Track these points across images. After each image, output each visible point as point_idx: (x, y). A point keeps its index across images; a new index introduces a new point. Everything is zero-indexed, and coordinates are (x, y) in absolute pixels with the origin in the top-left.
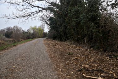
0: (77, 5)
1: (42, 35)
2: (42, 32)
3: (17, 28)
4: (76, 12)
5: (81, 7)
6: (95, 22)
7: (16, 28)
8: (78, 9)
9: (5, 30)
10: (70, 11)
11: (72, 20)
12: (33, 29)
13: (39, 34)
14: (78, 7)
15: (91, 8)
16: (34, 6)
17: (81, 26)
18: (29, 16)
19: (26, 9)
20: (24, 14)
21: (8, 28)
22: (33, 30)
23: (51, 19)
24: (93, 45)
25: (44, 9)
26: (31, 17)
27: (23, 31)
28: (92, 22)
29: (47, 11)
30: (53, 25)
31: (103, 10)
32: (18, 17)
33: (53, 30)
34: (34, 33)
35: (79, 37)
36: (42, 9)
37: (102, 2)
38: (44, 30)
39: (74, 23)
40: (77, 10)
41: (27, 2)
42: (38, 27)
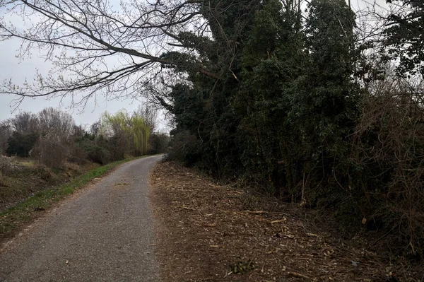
0: (273, 49)
1: (148, 146)
2: (148, 135)
3: (55, 118)
4: (268, 73)
5: (289, 55)
6: (337, 118)
7: (49, 118)
8: (278, 63)
9: (10, 124)
10: (249, 68)
11: (256, 103)
12: (115, 123)
13: (136, 141)
14: (277, 56)
15: (322, 67)
16: (117, 50)
17: (288, 127)
18: (98, 85)
19: (89, 61)
20: (81, 78)
21: (21, 118)
22: (115, 128)
23: (178, 91)
24: (334, 197)
25: (153, 59)
26: (105, 89)
27: (78, 131)
28: (327, 120)
29: (163, 66)
30: (185, 114)
31: (366, 76)
32: (56, 91)
33: (188, 132)
34: (115, 138)
35: (282, 164)
36: (146, 60)
37: (362, 48)
38: (152, 126)
39: (263, 115)
40: (274, 68)
41: (92, 37)
42: (130, 116)
